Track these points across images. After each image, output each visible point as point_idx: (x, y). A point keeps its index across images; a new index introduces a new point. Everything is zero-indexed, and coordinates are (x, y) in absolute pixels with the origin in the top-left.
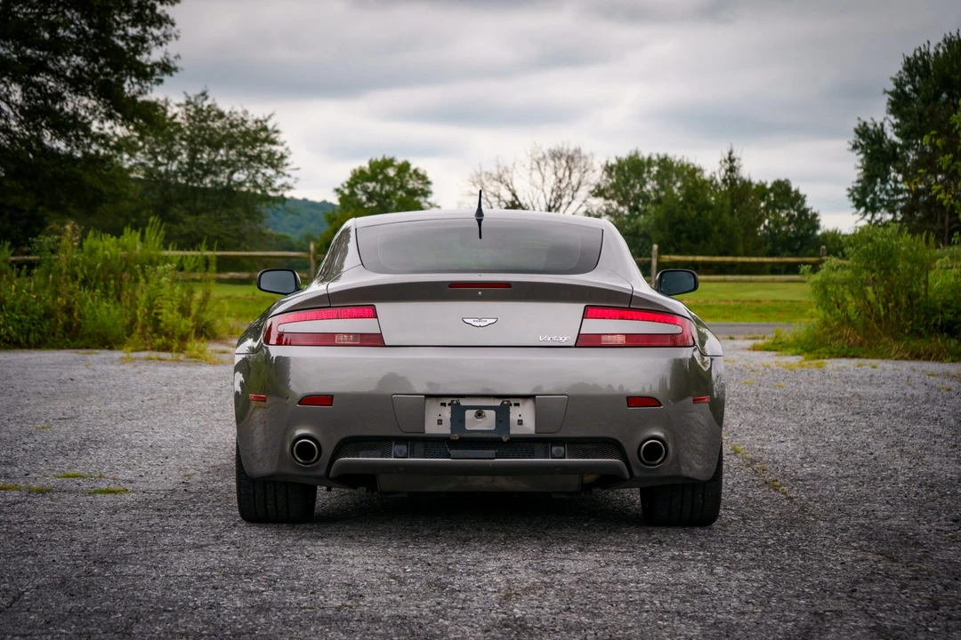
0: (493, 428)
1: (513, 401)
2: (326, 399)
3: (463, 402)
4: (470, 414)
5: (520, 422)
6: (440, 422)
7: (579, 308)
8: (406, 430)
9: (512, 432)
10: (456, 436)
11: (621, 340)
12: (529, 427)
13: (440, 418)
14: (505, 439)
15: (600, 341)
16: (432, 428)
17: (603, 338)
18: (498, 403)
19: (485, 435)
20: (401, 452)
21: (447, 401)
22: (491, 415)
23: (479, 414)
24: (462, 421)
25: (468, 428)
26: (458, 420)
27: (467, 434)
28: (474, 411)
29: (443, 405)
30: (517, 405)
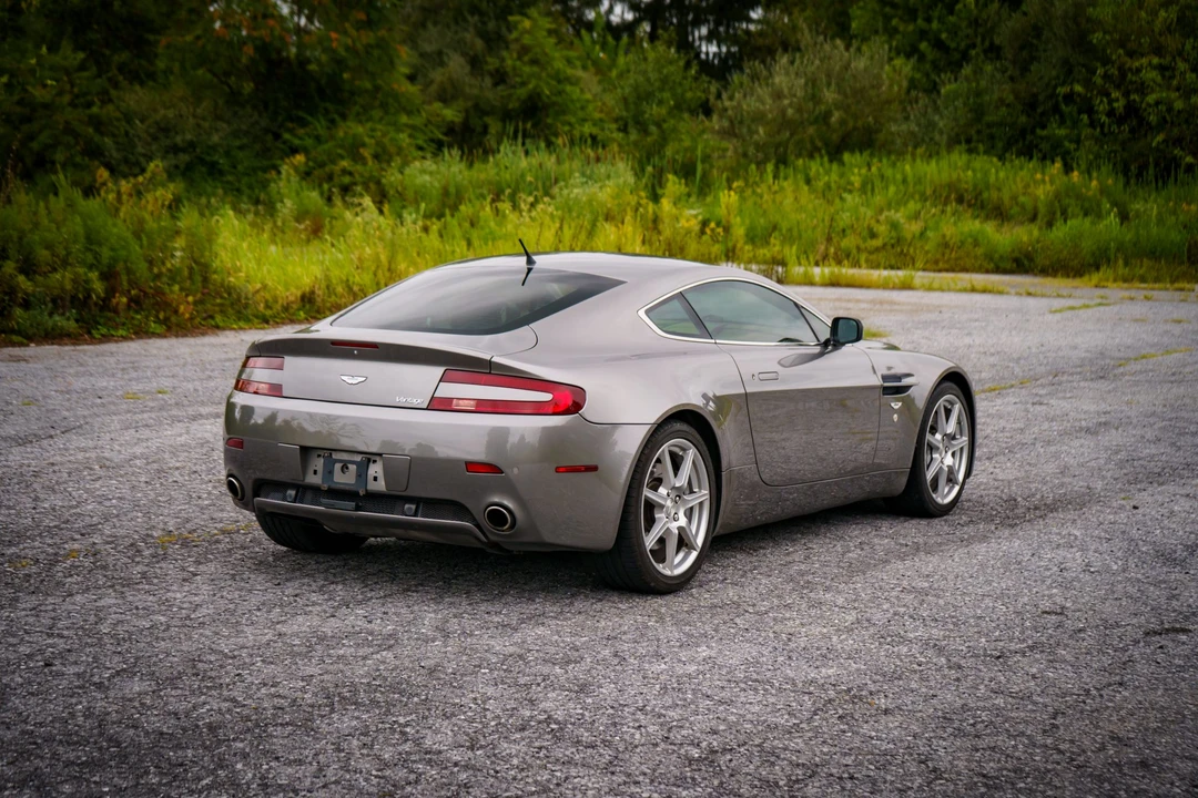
0: (353, 482)
1: (373, 458)
3: (334, 455)
4: (338, 466)
5: (375, 479)
6: (315, 472)
7: (438, 371)
9: (369, 487)
10: (325, 487)
11: (470, 405)
12: (381, 486)
13: (316, 469)
15: (451, 405)
16: (313, 479)
17: (455, 401)
18: (358, 458)
19: (347, 488)
21: (321, 453)
22: (353, 468)
23: (344, 468)
24: (331, 472)
25: (335, 480)
26: (329, 472)
27: (333, 486)
28: (341, 464)
29: (319, 456)
30: (374, 462)
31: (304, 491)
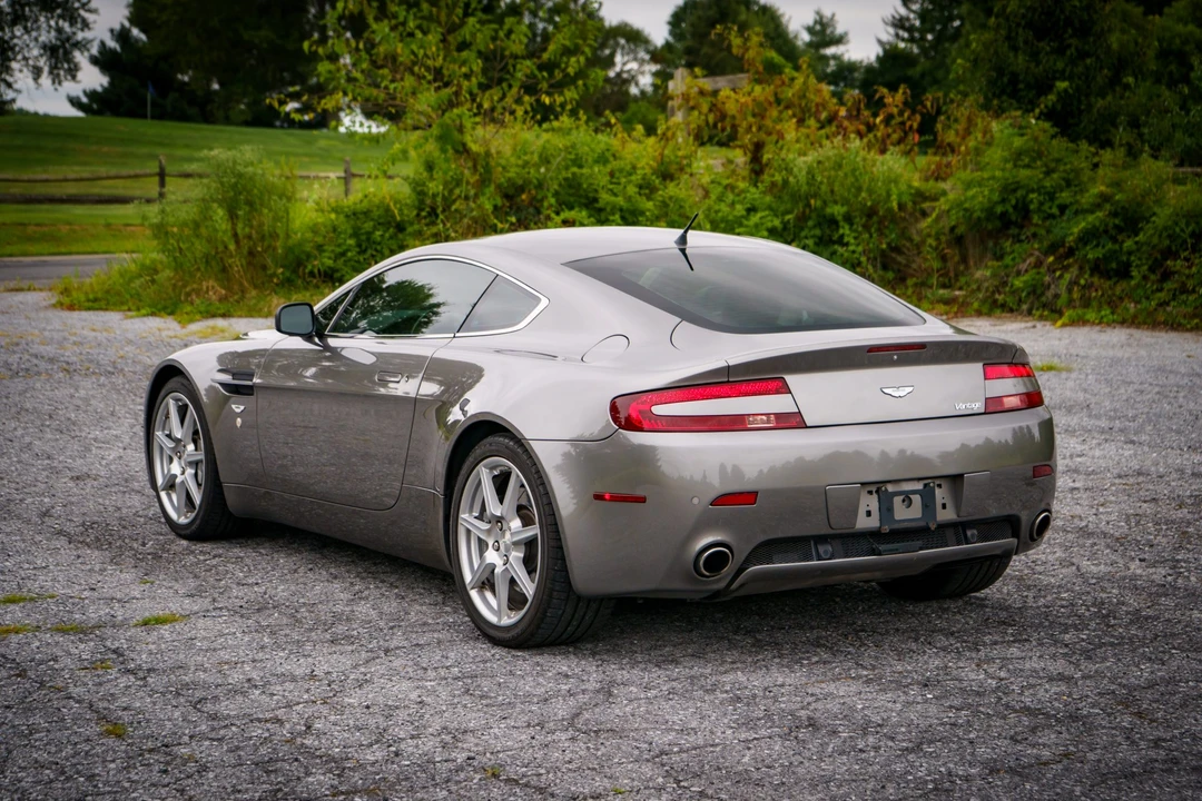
0: (920, 516)
1: (936, 482)
2: (748, 497)
3: (890, 488)
4: (898, 500)
5: (943, 507)
6: (869, 514)
8: (839, 525)
9: (939, 518)
10: (886, 529)
11: (1016, 402)
12: (946, 515)
13: (868, 509)
14: (933, 527)
15: (1002, 403)
16: (864, 523)
17: (1005, 400)
18: (919, 486)
19: (913, 524)
20: (826, 552)
21: (874, 489)
22: (916, 499)
23: (908, 501)
24: (890, 509)
25: (897, 518)
26: (886, 510)
27: (896, 526)
28: (902, 497)
29: (870, 493)
30: (939, 486)
31: (853, 540)
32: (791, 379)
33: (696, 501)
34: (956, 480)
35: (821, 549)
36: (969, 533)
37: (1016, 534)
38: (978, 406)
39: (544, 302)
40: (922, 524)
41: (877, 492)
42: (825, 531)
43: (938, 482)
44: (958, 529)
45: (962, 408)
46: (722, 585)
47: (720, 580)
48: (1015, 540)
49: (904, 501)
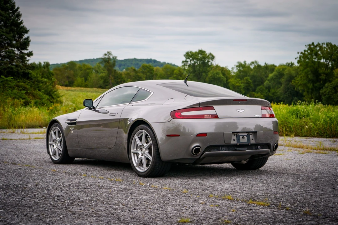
0: (246, 141)
2: (205, 134)
3: (240, 134)
4: (241, 137)
5: (252, 139)
6: (234, 140)
7: (259, 107)
8: (227, 143)
9: (251, 142)
10: (238, 144)
11: (268, 116)
12: (253, 142)
14: (250, 144)
15: (265, 116)
16: (233, 142)
18: (246, 134)
19: (245, 144)
20: (224, 149)
22: (246, 137)
23: (243, 138)
24: (239, 139)
25: (241, 141)
26: (238, 139)
27: (241, 144)
28: (242, 137)
29: (234, 135)
30: (251, 134)
31: (230, 146)
32: (215, 107)
33: (192, 135)
34: (255, 133)
35: (223, 148)
36: (258, 147)
37: (270, 148)
38: (260, 116)
39: (152, 93)
40: (247, 143)
41: (236, 135)
42: (223, 144)
43: (251, 133)
44: (255, 146)
45: (256, 116)
46: (198, 157)
47: (198, 156)
48: (270, 150)
49: (242, 138)
